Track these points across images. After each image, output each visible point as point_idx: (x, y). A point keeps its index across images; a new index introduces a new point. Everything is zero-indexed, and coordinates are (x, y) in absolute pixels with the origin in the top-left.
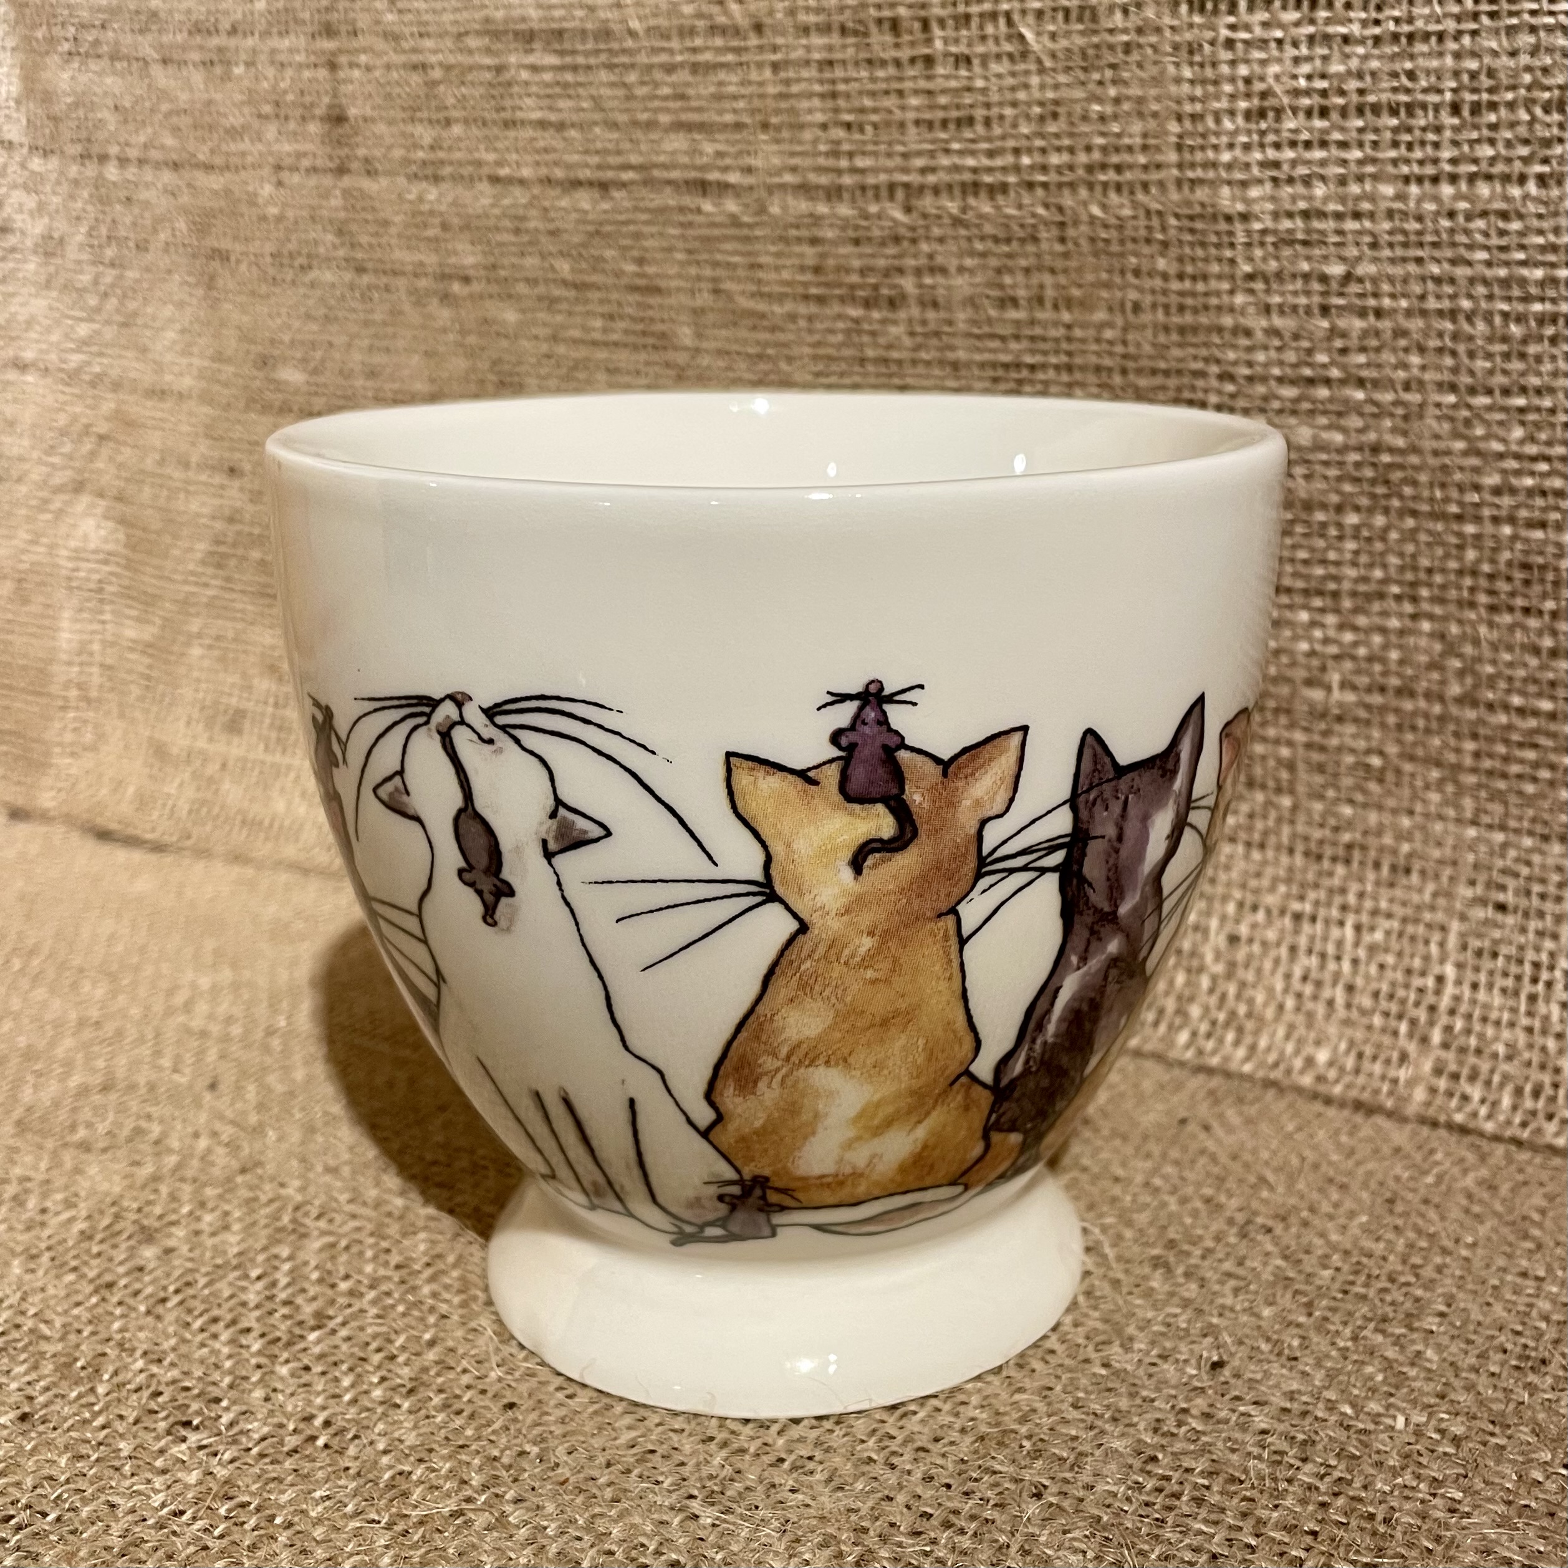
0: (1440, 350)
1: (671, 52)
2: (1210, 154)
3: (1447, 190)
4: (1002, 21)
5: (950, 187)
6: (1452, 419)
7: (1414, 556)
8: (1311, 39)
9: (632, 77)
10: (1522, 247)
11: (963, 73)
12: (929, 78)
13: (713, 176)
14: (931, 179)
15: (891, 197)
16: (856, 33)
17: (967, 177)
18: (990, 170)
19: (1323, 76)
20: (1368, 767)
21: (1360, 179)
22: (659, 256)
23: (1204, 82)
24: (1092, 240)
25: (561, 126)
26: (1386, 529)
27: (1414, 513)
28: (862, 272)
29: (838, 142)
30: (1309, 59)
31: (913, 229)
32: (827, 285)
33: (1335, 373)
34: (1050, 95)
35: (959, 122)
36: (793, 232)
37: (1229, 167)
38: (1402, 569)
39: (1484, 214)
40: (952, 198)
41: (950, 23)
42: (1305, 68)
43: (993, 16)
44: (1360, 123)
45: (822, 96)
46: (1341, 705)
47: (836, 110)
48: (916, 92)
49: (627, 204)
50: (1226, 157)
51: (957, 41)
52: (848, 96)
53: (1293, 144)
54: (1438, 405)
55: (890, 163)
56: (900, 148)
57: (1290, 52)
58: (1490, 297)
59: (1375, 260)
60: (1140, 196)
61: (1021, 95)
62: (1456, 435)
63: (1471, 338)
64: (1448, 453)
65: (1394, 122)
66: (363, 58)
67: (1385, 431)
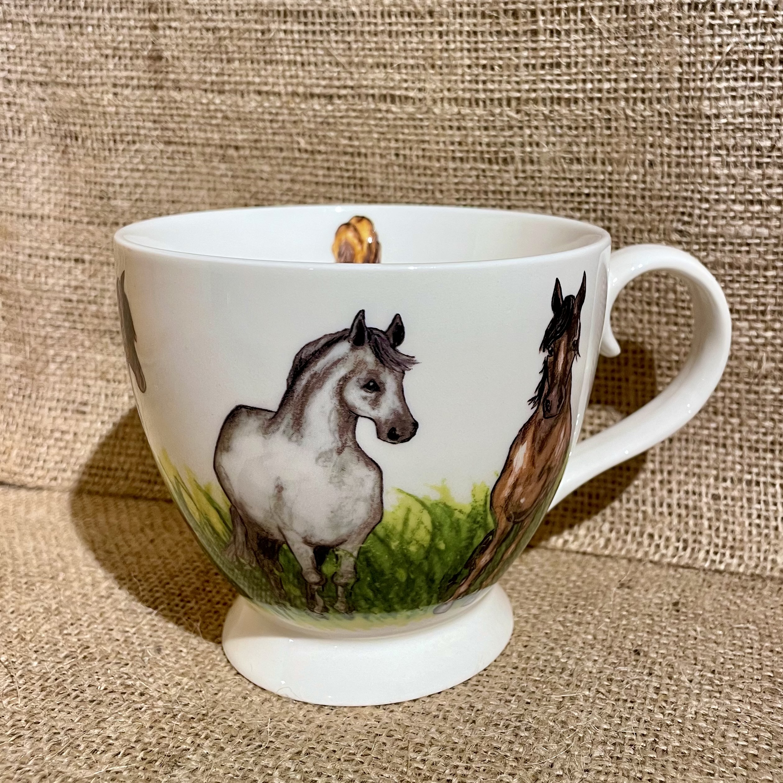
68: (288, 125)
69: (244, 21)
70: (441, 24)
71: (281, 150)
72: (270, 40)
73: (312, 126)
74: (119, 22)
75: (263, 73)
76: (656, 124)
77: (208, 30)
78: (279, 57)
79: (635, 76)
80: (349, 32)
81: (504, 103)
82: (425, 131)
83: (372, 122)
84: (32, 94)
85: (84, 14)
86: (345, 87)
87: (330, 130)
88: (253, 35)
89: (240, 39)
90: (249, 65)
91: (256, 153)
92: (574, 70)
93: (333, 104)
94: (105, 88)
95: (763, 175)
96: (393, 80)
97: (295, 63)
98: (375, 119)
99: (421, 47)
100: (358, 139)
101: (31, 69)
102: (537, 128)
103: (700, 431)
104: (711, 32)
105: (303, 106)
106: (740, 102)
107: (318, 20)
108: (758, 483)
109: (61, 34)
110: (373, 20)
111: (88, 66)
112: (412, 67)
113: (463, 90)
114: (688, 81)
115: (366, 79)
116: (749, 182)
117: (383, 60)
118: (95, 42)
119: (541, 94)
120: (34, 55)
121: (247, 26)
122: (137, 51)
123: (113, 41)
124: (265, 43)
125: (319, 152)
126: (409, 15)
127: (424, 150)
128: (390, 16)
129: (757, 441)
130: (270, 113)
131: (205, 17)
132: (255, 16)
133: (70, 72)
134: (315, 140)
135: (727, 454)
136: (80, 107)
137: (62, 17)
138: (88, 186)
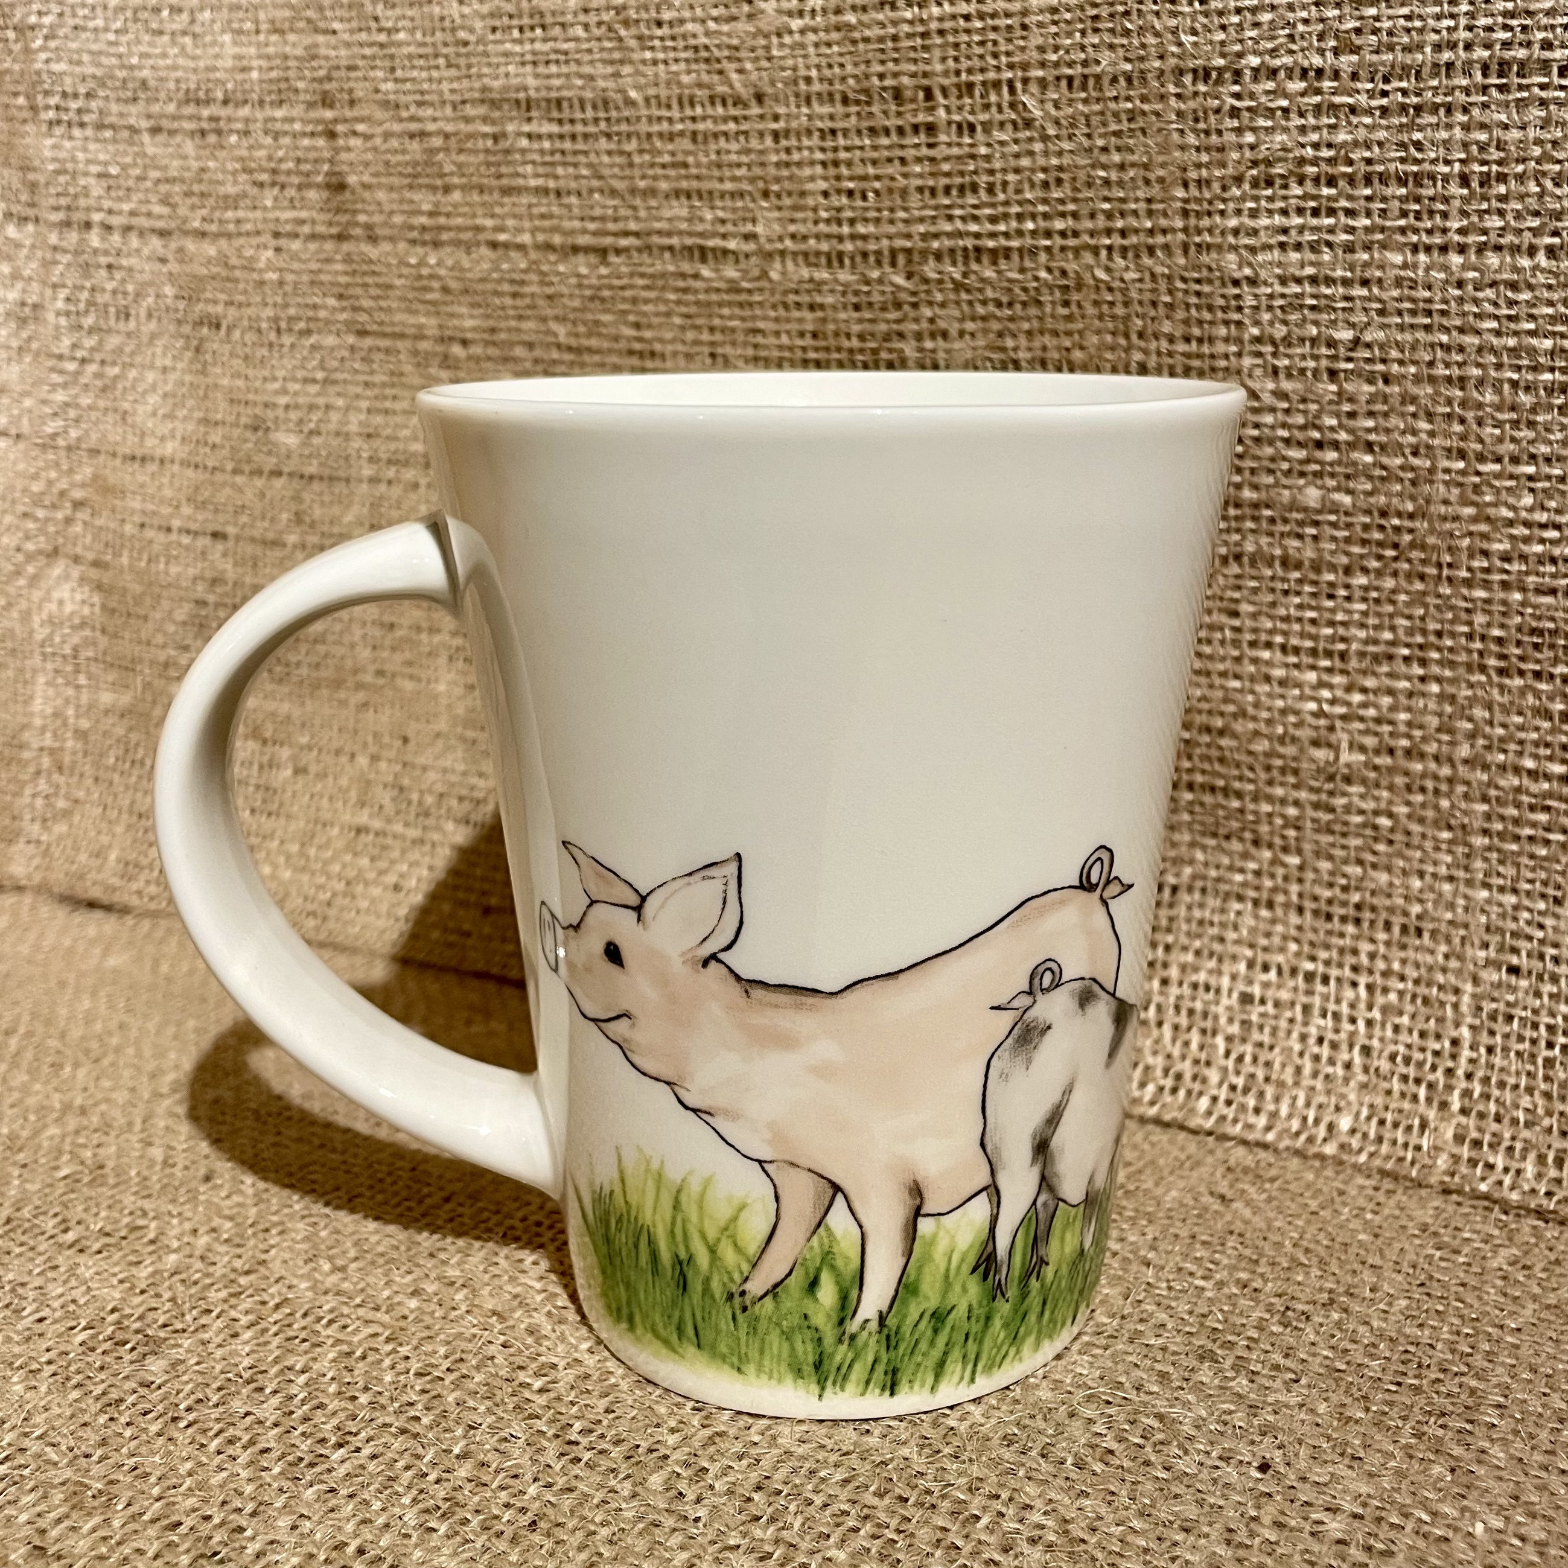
0: (1449, 416)
1: (670, 120)
2: (1218, 219)
3: (1456, 259)
4: (1005, 89)
5: (952, 251)
6: (1461, 485)
7: (1422, 619)
8: (1318, 109)
9: (632, 146)
10: (1532, 317)
11: (967, 140)
12: (930, 146)
13: (711, 243)
14: (936, 244)
15: (893, 264)
16: (858, 102)
17: (969, 243)
18: (993, 235)
19: (1330, 146)
20: (1375, 827)
21: (1367, 248)
22: (655, 320)
23: (1208, 149)
24: (1096, 303)
25: (558, 194)
26: (1394, 591)
27: (1422, 577)
28: (861, 337)
29: (839, 210)
30: (1316, 128)
31: (914, 294)
32: (827, 349)
33: (1343, 436)
34: (1055, 161)
35: (962, 189)
36: (792, 298)
37: (1236, 232)
38: (1410, 632)
39: (1493, 284)
40: (954, 263)
41: (954, 91)
42: (1315, 137)
43: (997, 85)
44: (1368, 192)
45: (824, 164)
46: (1348, 765)
47: (838, 178)
48: (919, 160)
49: (624, 269)
50: (1233, 222)
51: (960, 108)
52: (849, 164)
53: (1300, 211)
54: (1447, 471)
55: (892, 229)
56: (902, 214)
57: (1297, 121)
58: (1499, 366)
59: (1384, 327)
60: (1147, 261)
61: (1025, 162)
62: (1465, 502)
63: (1480, 406)
64: (1456, 518)
65: (1403, 191)
66: (361, 128)
67: (1393, 496)
68: (541, 302)
69: (467, 120)
70: (776, 118)
71: (530, 346)
72: (507, 152)
73: (576, 303)
74: (278, 126)
75: (498, 210)
76: (1147, 296)
77: (412, 136)
78: (521, 182)
79: (1107, 206)
80: (629, 136)
81: (886, 260)
82: (758, 312)
83: (672, 296)
84: (146, 251)
85: (224, 112)
86: (626, 234)
87: (607, 311)
88: (480, 144)
89: (461, 151)
90: (476, 197)
91: (492, 351)
92: (1001, 197)
93: (607, 264)
94: (262, 239)
95: (1339, 394)
96: (701, 220)
97: (546, 191)
98: (677, 290)
99: (744, 159)
100: (650, 326)
101: (144, 209)
102: (943, 305)
103: (1228, 875)
104: (1236, 123)
105: (561, 268)
106: (1294, 256)
107: (578, 115)
108: (1325, 980)
109: (189, 147)
110: (664, 113)
111: (231, 202)
112: (732, 195)
113: (818, 237)
114: (1198, 215)
115: (659, 219)
116: (1313, 407)
117: (684, 184)
118: (242, 159)
119: (948, 243)
120: (149, 184)
121: (470, 128)
122: (308, 175)
123: (270, 158)
124: (499, 157)
125: (590, 350)
126: (724, 104)
127: (756, 346)
128: (692, 104)
129: (1330, 902)
130: (512, 282)
131: (405, 114)
132: (482, 110)
133: (204, 212)
134: (582, 329)
135: (1273, 921)
136: (224, 273)
137: (191, 118)
138: (236, 409)
